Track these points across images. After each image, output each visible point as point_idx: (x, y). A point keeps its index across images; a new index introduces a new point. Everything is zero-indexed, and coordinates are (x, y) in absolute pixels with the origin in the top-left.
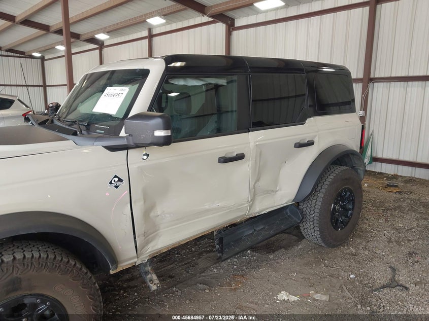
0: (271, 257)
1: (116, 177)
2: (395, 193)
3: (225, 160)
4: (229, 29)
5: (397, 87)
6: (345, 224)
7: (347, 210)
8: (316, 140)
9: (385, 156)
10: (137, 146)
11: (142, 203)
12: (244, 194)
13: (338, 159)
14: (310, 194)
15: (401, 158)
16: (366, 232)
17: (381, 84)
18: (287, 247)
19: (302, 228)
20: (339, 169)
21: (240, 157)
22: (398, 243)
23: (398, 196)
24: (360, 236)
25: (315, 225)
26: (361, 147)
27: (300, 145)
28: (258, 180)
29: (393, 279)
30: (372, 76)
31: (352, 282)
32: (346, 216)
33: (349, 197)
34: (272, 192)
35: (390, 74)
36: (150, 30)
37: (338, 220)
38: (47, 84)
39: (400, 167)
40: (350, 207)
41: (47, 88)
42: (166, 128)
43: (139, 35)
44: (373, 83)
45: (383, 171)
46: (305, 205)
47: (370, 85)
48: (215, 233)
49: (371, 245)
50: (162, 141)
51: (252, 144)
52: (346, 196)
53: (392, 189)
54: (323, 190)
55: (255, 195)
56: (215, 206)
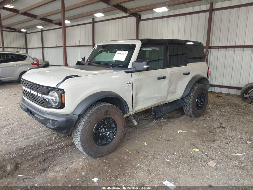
0: (172, 120)
1: (129, 82)
2: (221, 99)
3: (160, 78)
4: (138, 20)
5: (222, 51)
6: (201, 108)
7: (202, 102)
8: (191, 72)
9: (216, 84)
10: (136, 71)
11: (135, 92)
12: (165, 92)
13: (198, 81)
14: (188, 95)
15: (224, 85)
16: (210, 113)
17: (214, 49)
18: (178, 117)
19: (184, 109)
20: (199, 85)
21: (165, 78)
22: (222, 116)
23: (222, 100)
24: (207, 114)
25: (190, 107)
26: (207, 77)
27: (185, 74)
28: (169, 88)
29: (221, 126)
30: (210, 46)
31: (206, 127)
32: (202, 105)
33: (203, 97)
34: (174, 93)
35: (218, 44)
36: (93, 19)
37: (198, 106)
38: (28, 47)
39: (223, 89)
40: (203, 101)
41: (28, 49)
42: (147, 65)
43: (87, 21)
44: (211, 49)
45: (215, 91)
46: (186, 99)
47: (209, 50)
48: (153, 108)
49: (211, 117)
50: (146, 69)
51: (169, 73)
52: (202, 96)
53: (219, 98)
54: (194, 93)
55: (168, 94)
56: (155, 96)
